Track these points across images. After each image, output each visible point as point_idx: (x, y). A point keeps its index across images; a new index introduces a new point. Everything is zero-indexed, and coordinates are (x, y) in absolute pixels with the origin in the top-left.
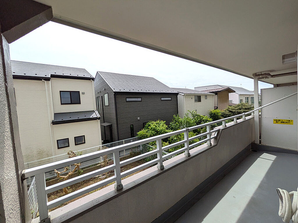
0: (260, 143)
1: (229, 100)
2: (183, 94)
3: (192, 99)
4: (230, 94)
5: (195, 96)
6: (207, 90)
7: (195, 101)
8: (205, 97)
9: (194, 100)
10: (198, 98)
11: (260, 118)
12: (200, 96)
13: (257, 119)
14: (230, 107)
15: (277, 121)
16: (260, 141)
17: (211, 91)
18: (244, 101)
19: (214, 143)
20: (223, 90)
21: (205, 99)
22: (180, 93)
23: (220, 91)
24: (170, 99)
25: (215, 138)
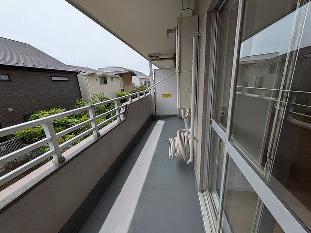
0: (156, 114)
1: (133, 83)
2: (85, 74)
3: (97, 80)
4: (132, 77)
5: (100, 77)
6: (112, 72)
7: (101, 83)
8: (111, 78)
9: (99, 81)
10: (104, 80)
11: (154, 94)
12: (106, 78)
13: (153, 95)
14: (134, 89)
15: (164, 95)
16: (156, 112)
17: (117, 73)
18: (143, 84)
19: (123, 118)
20: (127, 72)
21: (111, 81)
22: (80, 73)
23: (124, 74)
24: (67, 79)
25: (124, 113)
